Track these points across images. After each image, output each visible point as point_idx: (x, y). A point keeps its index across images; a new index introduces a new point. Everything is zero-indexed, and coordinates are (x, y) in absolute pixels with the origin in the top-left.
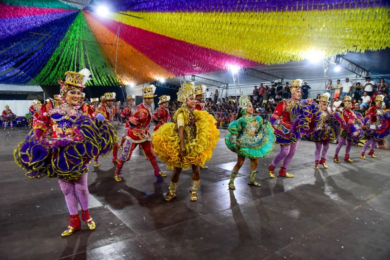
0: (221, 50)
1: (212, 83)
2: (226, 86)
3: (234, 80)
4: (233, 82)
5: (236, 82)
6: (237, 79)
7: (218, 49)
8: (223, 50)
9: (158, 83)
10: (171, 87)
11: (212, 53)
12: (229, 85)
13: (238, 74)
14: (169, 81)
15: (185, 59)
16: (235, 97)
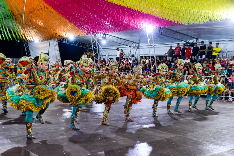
0: (138, 8)
1: (123, 41)
2: (137, 45)
3: (149, 40)
4: (147, 42)
5: (151, 41)
6: (151, 39)
7: (136, 8)
8: (140, 9)
9: (65, 40)
10: (79, 44)
11: (127, 12)
12: (141, 44)
13: (152, 34)
14: (78, 38)
15: (99, 16)
16: (149, 57)
